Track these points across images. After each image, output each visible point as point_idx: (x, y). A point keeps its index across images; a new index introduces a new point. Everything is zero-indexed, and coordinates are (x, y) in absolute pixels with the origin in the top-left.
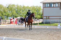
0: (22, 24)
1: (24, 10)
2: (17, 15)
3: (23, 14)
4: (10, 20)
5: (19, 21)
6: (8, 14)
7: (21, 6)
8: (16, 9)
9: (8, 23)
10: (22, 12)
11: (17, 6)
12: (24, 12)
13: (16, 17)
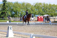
0: (48, 22)
1: (50, 8)
2: (43, 13)
3: (49, 12)
4: (37, 18)
5: (46, 19)
6: (35, 12)
7: (48, 5)
8: (43, 8)
9: (35, 21)
10: (48, 10)
11: (44, 4)
12: (50, 10)
13: (42, 15)
